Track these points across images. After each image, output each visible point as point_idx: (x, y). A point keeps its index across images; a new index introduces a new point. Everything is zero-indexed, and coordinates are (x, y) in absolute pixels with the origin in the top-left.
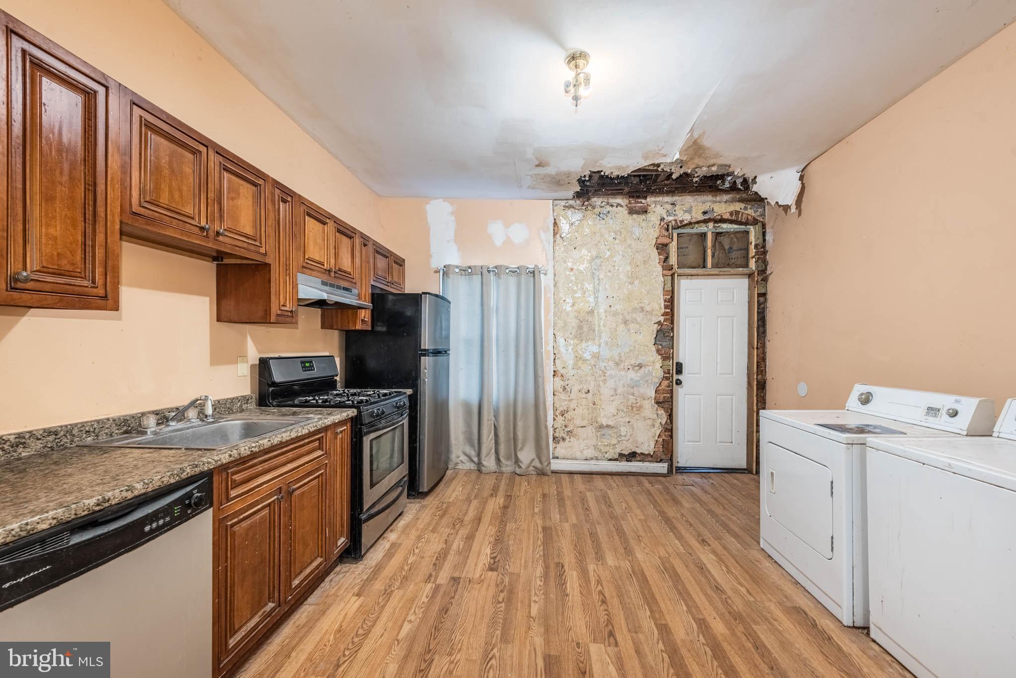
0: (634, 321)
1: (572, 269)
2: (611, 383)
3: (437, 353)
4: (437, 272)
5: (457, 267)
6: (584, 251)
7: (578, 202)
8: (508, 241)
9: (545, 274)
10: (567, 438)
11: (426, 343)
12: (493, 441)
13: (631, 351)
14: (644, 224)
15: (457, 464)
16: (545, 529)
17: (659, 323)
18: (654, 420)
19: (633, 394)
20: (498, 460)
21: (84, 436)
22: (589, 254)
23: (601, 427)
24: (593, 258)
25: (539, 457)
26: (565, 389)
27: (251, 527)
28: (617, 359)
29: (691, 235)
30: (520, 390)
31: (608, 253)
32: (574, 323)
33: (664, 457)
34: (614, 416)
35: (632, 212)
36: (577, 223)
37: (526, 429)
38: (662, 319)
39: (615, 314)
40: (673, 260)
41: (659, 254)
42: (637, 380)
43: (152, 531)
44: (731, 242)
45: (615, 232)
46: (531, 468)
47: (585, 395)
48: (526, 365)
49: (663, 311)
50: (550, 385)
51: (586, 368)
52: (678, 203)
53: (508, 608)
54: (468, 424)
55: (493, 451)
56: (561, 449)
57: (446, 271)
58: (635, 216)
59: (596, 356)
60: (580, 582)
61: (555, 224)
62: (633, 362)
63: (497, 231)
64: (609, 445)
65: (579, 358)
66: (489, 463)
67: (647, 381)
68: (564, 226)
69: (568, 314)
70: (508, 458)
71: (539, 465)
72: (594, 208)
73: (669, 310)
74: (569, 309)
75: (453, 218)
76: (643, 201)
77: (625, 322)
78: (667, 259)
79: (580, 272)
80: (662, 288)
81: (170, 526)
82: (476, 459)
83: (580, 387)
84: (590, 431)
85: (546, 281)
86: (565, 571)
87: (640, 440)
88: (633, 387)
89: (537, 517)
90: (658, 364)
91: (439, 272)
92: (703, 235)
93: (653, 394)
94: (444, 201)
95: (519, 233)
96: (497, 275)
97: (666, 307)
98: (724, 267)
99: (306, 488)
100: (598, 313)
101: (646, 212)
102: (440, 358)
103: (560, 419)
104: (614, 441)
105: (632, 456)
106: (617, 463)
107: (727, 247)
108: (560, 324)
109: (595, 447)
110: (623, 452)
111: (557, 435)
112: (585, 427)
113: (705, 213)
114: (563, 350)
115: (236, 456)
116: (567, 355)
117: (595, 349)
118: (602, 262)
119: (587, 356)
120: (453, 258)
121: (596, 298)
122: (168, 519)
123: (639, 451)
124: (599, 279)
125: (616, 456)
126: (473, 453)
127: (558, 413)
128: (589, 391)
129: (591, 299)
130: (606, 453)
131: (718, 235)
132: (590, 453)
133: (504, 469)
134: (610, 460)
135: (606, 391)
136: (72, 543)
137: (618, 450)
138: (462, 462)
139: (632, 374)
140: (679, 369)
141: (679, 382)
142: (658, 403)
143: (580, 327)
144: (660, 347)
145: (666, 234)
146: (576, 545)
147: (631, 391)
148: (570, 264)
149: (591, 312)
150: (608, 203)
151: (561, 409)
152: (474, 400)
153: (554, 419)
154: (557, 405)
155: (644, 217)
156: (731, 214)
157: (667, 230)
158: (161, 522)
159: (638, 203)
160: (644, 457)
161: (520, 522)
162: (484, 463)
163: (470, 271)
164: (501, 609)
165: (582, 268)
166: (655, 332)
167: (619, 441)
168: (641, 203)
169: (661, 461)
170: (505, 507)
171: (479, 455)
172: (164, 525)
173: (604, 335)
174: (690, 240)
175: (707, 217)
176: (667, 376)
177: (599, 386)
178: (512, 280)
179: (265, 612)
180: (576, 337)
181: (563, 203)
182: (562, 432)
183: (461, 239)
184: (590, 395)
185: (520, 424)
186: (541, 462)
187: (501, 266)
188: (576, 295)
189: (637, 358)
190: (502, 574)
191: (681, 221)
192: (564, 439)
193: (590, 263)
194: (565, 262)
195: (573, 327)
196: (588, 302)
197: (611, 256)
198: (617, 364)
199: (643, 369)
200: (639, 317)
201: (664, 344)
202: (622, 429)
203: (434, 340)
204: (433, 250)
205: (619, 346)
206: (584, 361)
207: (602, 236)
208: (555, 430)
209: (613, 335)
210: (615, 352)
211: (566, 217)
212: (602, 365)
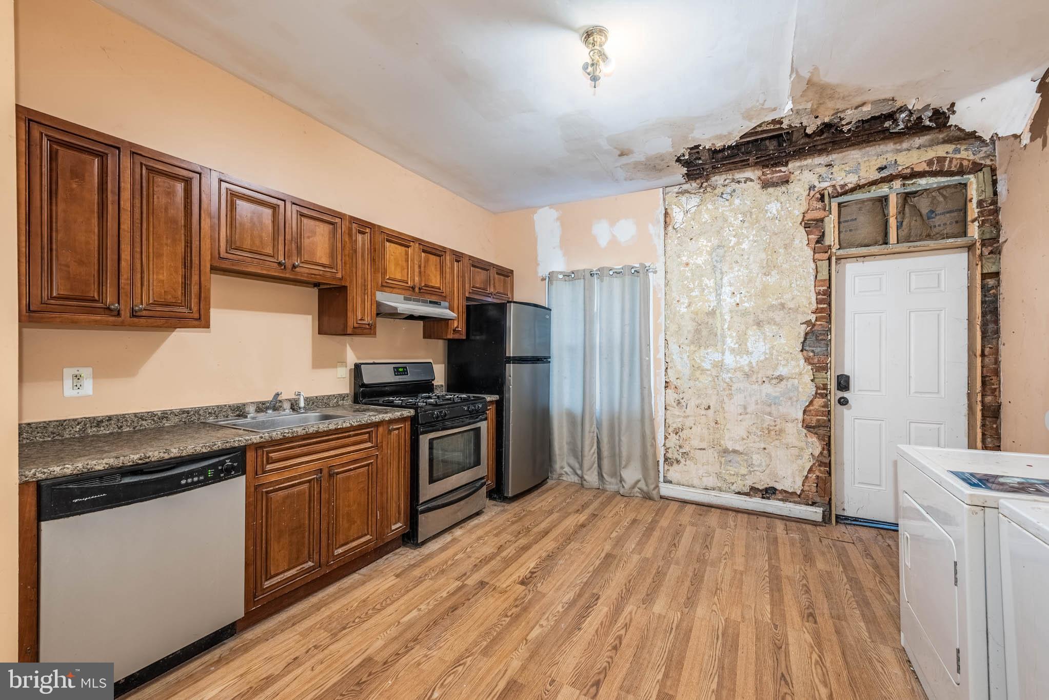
0: (771, 321)
1: (687, 264)
2: (739, 399)
4: (543, 279)
5: (561, 273)
6: (703, 242)
7: (694, 185)
8: (614, 241)
9: (655, 272)
10: (682, 460)
11: (513, 350)
12: (596, 455)
13: (766, 359)
14: (783, 198)
15: (561, 475)
16: (608, 556)
17: (808, 323)
18: (802, 449)
19: (770, 414)
20: (601, 475)
21: (208, 416)
22: (709, 244)
23: (726, 451)
24: (714, 249)
25: (646, 477)
26: (679, 403)
27: (288, 497)
28: (747, 369)
29: (863, 201)
30: (625, 401)
31: (734, 240)
32: (689, 326)
33: (818, 499)
34: (743, 439)
35: (766, 185)
36: (693, 210)
37: (629, 444)
38: (813, 318)
39: (745, 313)
40: (831, 238)
41: (808, 234)
42: (776, 397)
43: (187, 484)
44: (932, 203)
45: (744, 214)
46: (636, 489)
47: (703, 412)
49: (814, 306)
50: (660, 397)
51: (705, 380)
52: (837, 162)
53: (510, 624)
54: (571, 435)
55: (596, 465)
56: (674, 473)
57: (551, 278)
58: (771, 190)
59: (719, 365)
60: (604, 620)
61: (666, 214)
62: (770, 373)
63: (602, 232)
64: (737, 474)
65: (696, 368)
66: (592, 478)
67: (791, 398)
68: (678, 215)
69: (682, 316)
70: (612, 476)
71: (645, 488)
72: (714, 188)
73: (825, 306)
74: (683, 310)
75: (558, 223)
76: (783, 169)
77: (759, 324)
78: (820, 240)
79: (698, 266)
80: (813, 278)
81: (205, 483)
82: (578, 472)
83: (698, 402)
84: (711, 455)
85: (656, 280)
86: (596, 605)
87: (781, 473)
88: (770, 405)
89: (609, 541)
90: (808, 377)
91: (545, 279)
92: (884, 200)
93: (800, 415)
94: (550, 208)
95: (626, 230)
96: (601, 278)
97: (819, 302)
98: (920, 240)
99: (352, 473)
100: (720, 313)
101: (787, 182)
102: (540, 366)
103: (673, 438)
104: (744, 471)
105: (769, 492)
106: (747, 498)
107: (925, 211)
108: (673, 328)
109: (718, 475)
110: (756, 486)
111: (669, 455)
112: (704, 449)
113: (881, 169)
114: (676, 358)
115: (267, 438)
116: (681, 365)
117: (717, 357)
118: (725, 252)
119: (707, 365)
120: (558, 264)
121: (719, 295)
122: (202, 478)
123: (779, 487)
124: (722, 273)
125: (747, 490)
126: (576, 466)
127: (670, 430)
128: (709, 407)
129: (712, 297)
130: (733, 484)
131: (906, 197)
132: (711, 481)
133: (608, 487)
134: (739, 493)
135: (732, 407)
136: (122, 482)
137: (749, 482)
138: (567, 473)
139: (768, 389)
140: (844, 383)
141: (843, 402)
142: (808, 427)
143: (698, 331)
144: (811, 354)
145: (820, 205)
146: (630, 580)
147: (768, 409)
148: (684, 259)
149: (712, 313)
150: (733, 180)
151: (675, 426)
152: (578, 410)
153: (666, 438)
154: (669, 421)
155: (784, 188)
156: (930, 163)
157: (822, 199)
158: (196, 479)
159: (773, 172)
160: (788, 496)
161: (587, 543)
162: (586, 477)
163: (573, 276)
164: (504, 623)
165: (700, 261)
166: (802, 335)
167: (750, 472)
168: (780, 171)
169: (813, 504)
170: (583, 526)
171: (582, 468)
172: (199, 482)
173: (729, 340)
174: (860, 209)
175: (885, 174)
176: (822, 392)
177: (722, 402)
178: (617, 282)
179: (304, 568)
180: (693, 343)
181: (676, 189)
182: (676, 453)
183: (565, 244)
184: (711, 412)
185: (625, 438)
186: (647, 485)
187: (603, 268)
188: (693, 294)
189: (775, 369)
190: (529, 591)
191: (842, 186)
192: (678, 462)
193: (711, 254)
194: (679, 256)
195: (689, 332)
196: (708, 301)
197: (739, 243)
198: (747, 376)
199: (784, 382)
200: (778, 316)
201: (818, 350)
202: (755, 457)
204: (539, 259)
205: (748, 353)
206: (703, 371)
207: (725, 220)
208: (667, 450)
209: (742, 339)
210: (744, 361)
211: (679, 205)
212: (726, 376)
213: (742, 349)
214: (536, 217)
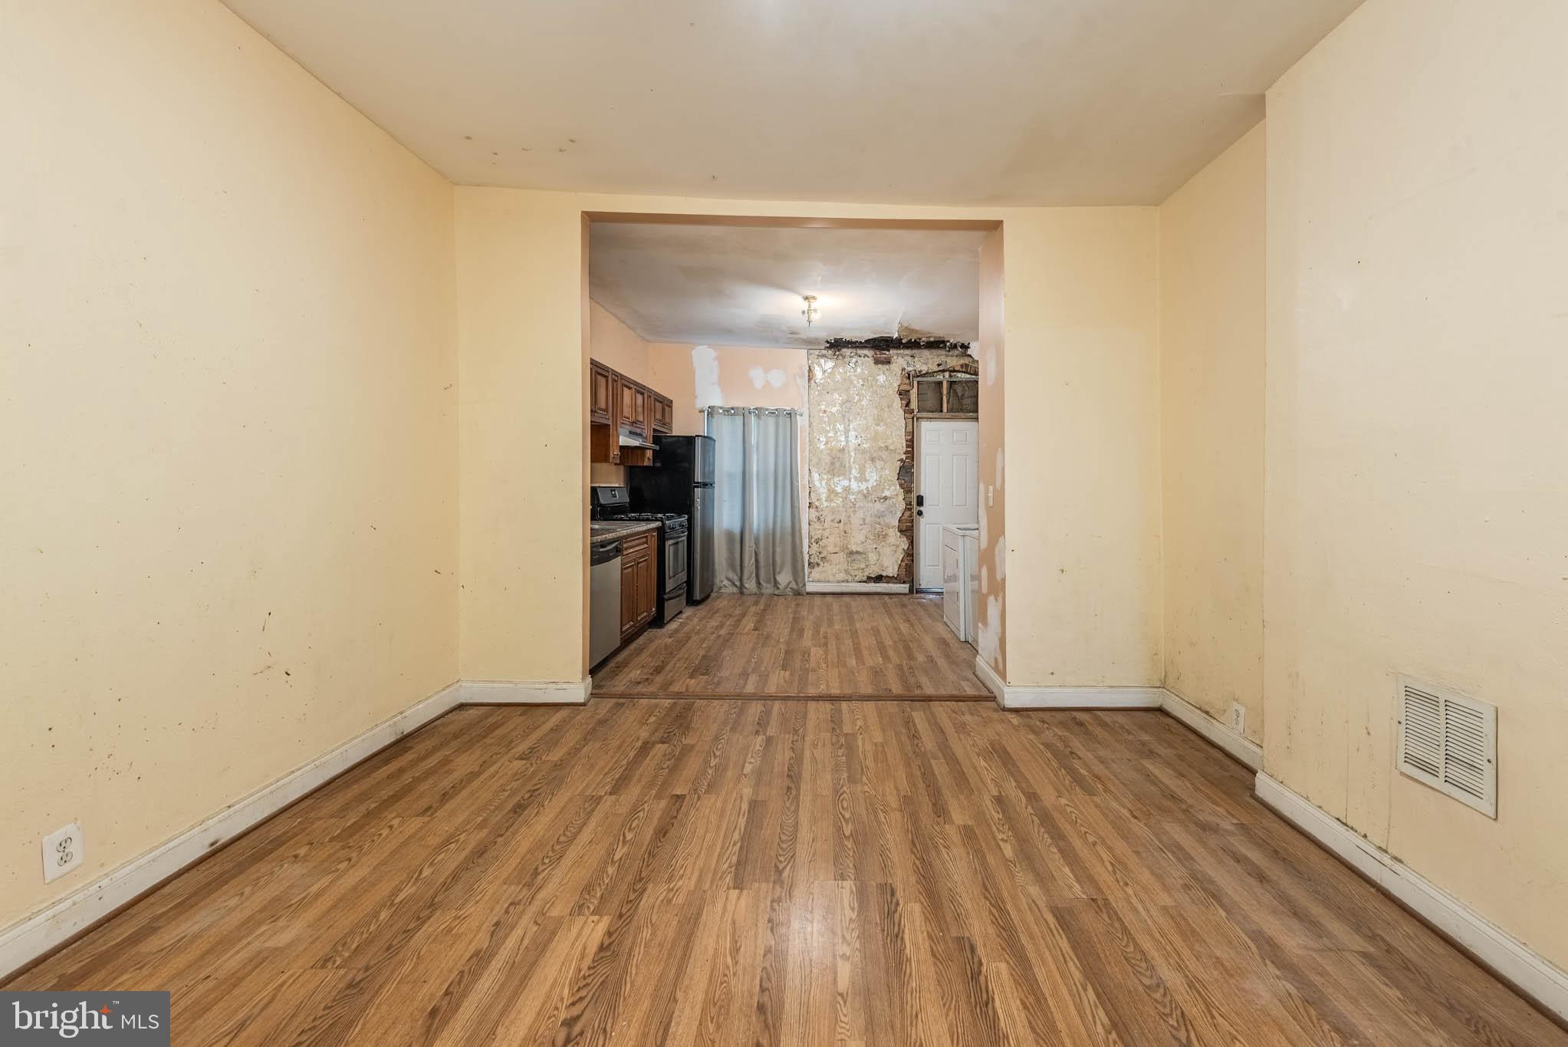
0: (881, 459)
1: (825, 411)
2: (860, 514)
3: (705, 485)
4: (702, 411)
5: (721, 408)
6: (836, 396)
7: (830, 352)
8: (767, 385)
9: (801, 415)
10: (821, 563)
11: (698, 478)
12: (754, 566)
13: (877, 485)
14: (887, 373)
15: (720, 588)
17: (901, 460)
18: (897, 546)
19: (879, 524)
20: (759, 583)
22: (841, 398)
23: (851, 553)
24: (844, 403)
25: (796, 579)
26: (819, 519)
28: (865, 492)
29: (930, 383)
30: (779, 520)
31: (857, 398)
32: (828, 459)
33: (906, 579)
34: (863, 543)
35: (877, 362)
36: (829, 371)
37: (783, 553)
38: (904, 457)
39: (864, 452)
40: (914, 405)
41: (901, 399)
42: (883, 511)
44: (963, 391)
45: (863, 380)
46: (788, 589)
47: (836, 525)
48: (783, 498)
49: (905, 449)
50: (805, 515)
51: (839, 501)
52: (917, 356)
54: (731, 551)
55: (754, 574)
56: (816, 573)
57: (711, 412)
58: (880, 366)
59: (847, 489)
61: (810, 370)
62: (879, 495)
63: (757, 376)
64: (858, 569)
65: (832, 492)
66: (750, 585)
67: (891, 512)
68: (818, 373)
69: (822, 451)
70: (768, 582)
71: (795, 587)
72: (844, 357)
73: (910, 449)
74: (822, 447)
75: (717, 363)
76: (887, 353)
77: (873, 460)
78: (908, 405)
79: (833, 414)
80: (904, 430)
82: (738, 583)
83: (832, 518)
84: (842, 556)
85: (801, 422)
87: (885, 564)
88: (879, 517)
90: (901, 497)
91: (704, 412)
92: (940, 383)
93: (897, 524)
94: (709, 348)
95: (777, 378)
96: (758, 416)
97: (907, 446)
98: (958, 412)
99: (642, 564)
100: (848, 450)
101: (889, 362)
102: (708, 490)
103: (815, 546)
104: (863, 566)
105: (879, 579)
106: (865, 584)
107: (960, 395)
108: (815, 460)
109: (847, 572)
110: (871, 575)
111: (812, 561)
112: (836, 553)
113: (939, 365)
114: (817, 484)
116: (822, 490)
117: (846, 483)
118: (852, 405)
119: (839, 489)
120: (717, 400)
121: (847, 437)
123: (884, 574)
124: (849, 421)
125: (865, 579)
126: (736, 578)
127: (813, 540)
128: (840, 521)
129: (843, 438)
130: (856, 576)
131: (951, 384)
132: (842, 576)
133: (764, 591)
134: (860, 582)
135: (856, 520)
137: (866, 574)
138: (725, 586)
139: (879, 506)
140: (920, 501)
141: (920, 513)
142: (901, 531)
143: (833, 464)
144: (903, 482)
145: (907, 382)
147: (878, 520)
148: (823, 407)
149: (842, 450)
150: (856, 354)
151: (816, 537)
152: (737, 530)
153: (810, 547)
154: (812, 533)
155: (887, 366)
156: (962, 366)
157: (909, 378)
159: (882, 354)
160: (889, 579)
162: (746, 585)
163: (732, 412)
165: (834, 410)
166: (898, 469)
167: (867, 566)
168: (885, 354)
169: (904, 583)
171: (741, 580)
173: (854, 471)
174: (929, 387)
175: (941, 368)
176: (909, 507)
177: (849, 517)
178: (771, 421)
180: (829, 472)
181: (817, 352)
182: (817, 558)
183: (724, 382)
184: (841, 525)
185: (778, 550)
186: (797, 584)
187: (761, 408)
188: (829, 435)
189: (882, 492)
191: (920, 372)
192: (818, 565)
193: (841, 406)
194: (819, 405)
195: (826, 464)
196: (841, 441)
197: (860, 401)
198: (865, 497)
199: (888, 501)
200: (884, 454)
201: (907, 479)
202: (870, 555)
203: (704, 475)
204: (697, 393)
205: (867, 481)
206: (837, 494)
207: (851, 382)
208: (810, 556)
209: (862, 471)
210: (863, 486)
211: (820, 365)
212: (852, 497)
213: (862, 479)
214: (694, 352)
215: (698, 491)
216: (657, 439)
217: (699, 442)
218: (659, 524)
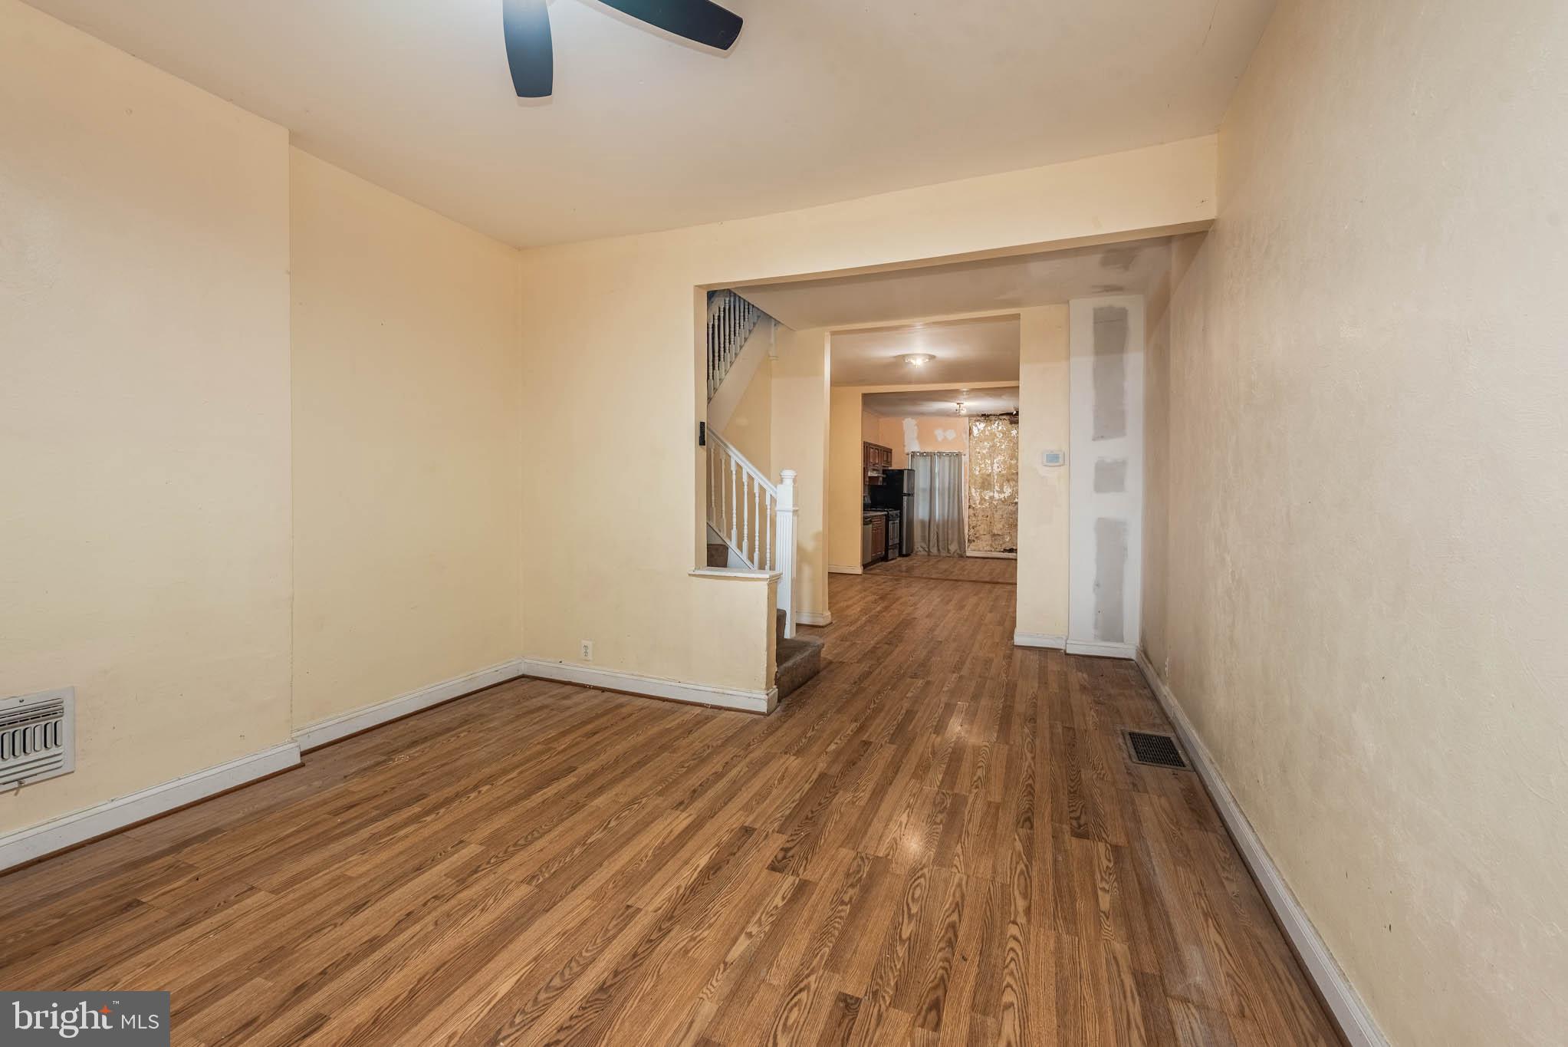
0: (1013, 480)
1: (979, 453)
2: (1000, 512)
3: (909, 495)
4: (908, 454)
5: (919, 453)
6: (986, 443)
7: (983, 418)
8: (945, 439)
9: (965, 456)
10: (976, 540)
11: (905, 491)
12: (936, 540)
15: (917, 548)
19: (1012, 518)
20: (939, 550)
22: (989, 445)
23: (994, 535)
24: (991, 447)
25: (960, 548)
26: (975, 515)
28: (1003, 499)
30: (951, 515)
31: (999, 444)
32: (980, 481)
34: (1001, 529)
35: (1011, 423)
36: (982, 431)
37: (953, 534)
39: (1003, 475)
45: (1003, 434)
46: (956, 555)
47: (985, 519)
48: (953, 502)
50: (966, 513)
51: (986, 504)
54: (923, 531)
55: (936, 545)
56: (972, 546)
57: (914, 454)
58: (1014, 425)
59: (992, 498)
61: (970, 431)
62: (1012, 501)
63: (939, 433)
64: (998, 544)
65: (983, 499)
66: (934, 551)
68: (975, 431)
69: (976, 476)
70: (944, 549)
71: (960, 553)
72: (991, 421)
74: (977, 473)
75: (917, 430)
77: (1008, 481)
79: (984, 454)
82: (927, 550)
83: (983, 514)
84: (988, 537)
85: (965, 459)
88: (1012, 514)
94: (912, 419)
95: (951, 435)
96: (940, 457)
100: (993, 475)
102: (910, 497)
103: (972, 530)
104: (1001, 542)
105: (1011, 550)
106: (1002, 553)
108: (972, 481)
109: (991, 546)
110: (1006, 548)
111: (970, 538)
112: (985, 534)
114: (974, 494)
116: (976, 497)
117: (991, 494)
118: (995, 449)
119: (987, 498)
120: (916, 448)
121: (992, 467)
124: (994, 458)
125: (1002, 550)
126: (925, 546)
127: (971, 527)
128: (987, 516)
129: (990, 468)
130: (997, 548)
132: (988, 548)
133: (941, 554)
134: (999, 552)
135: (997, 516)
137: (1004, 546)
138: (919, 548)
139: (1011, 507)
143: (983, 483)
147: (1011, 516)
148: (978, 450)
149: (989, 475)
150: (999, 419)
151: (973, 525)
152: (927, 519)
153: (969, 531)
154: (970, 523)
162: (931, 550)
163: (925, 454)
165: (984, 452)
167: (1004, 542)
171: (929, 548)
173: (996, 487)
177: (993, 513)
178: (947, 458)
180: (981, 488)
181: (975, 418)
182: (973, 537)
183: (921, 438)
184: (988, 519)
185: (950, 532)
186: (961, 551)
187: (941, 452)
188: (982, 466)
189: (1014, 499)
192: (974, 541)
193: (989, 449)
194: (975, 449)
195: (979, 483)
196: (988, 470)
197: (1001, 446)
198: (1003, 502)
202: (1006, 536)
203: (908, 490)
204: (906, 444)
205: (1004, 493)
206: (985, 500)
207: (995, 435)
208: (969, 536)
209: (1001, 487)
210: (1002, 496)
211: (976, 426)
212: (995, 503)
213: (1001, 491)
214: (904, 422)
215: (905, 498)
216: (884, 472)
217: (906, 472)
218: (886, 513)
